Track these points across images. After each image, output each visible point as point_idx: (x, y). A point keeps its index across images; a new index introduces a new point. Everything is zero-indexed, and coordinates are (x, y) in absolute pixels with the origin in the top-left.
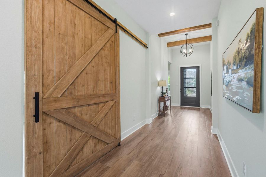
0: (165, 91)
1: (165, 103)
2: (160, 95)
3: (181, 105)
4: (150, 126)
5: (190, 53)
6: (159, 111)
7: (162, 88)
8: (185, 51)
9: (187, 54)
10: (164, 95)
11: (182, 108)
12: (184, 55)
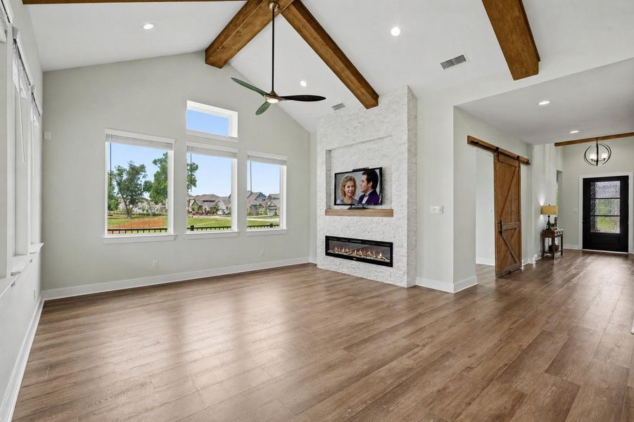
0: (552, 222)
1: (553, 241)
2: (545, 227)
3: (584, 247)
4: (534, 266)
5: (604, 159)
6: (544, 252)
7: (549, 217)
8: (594, 156)
9: (597, 161)
10: (552, 228)
11: (585, 253)
12: (593, 163)
